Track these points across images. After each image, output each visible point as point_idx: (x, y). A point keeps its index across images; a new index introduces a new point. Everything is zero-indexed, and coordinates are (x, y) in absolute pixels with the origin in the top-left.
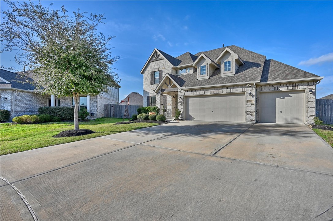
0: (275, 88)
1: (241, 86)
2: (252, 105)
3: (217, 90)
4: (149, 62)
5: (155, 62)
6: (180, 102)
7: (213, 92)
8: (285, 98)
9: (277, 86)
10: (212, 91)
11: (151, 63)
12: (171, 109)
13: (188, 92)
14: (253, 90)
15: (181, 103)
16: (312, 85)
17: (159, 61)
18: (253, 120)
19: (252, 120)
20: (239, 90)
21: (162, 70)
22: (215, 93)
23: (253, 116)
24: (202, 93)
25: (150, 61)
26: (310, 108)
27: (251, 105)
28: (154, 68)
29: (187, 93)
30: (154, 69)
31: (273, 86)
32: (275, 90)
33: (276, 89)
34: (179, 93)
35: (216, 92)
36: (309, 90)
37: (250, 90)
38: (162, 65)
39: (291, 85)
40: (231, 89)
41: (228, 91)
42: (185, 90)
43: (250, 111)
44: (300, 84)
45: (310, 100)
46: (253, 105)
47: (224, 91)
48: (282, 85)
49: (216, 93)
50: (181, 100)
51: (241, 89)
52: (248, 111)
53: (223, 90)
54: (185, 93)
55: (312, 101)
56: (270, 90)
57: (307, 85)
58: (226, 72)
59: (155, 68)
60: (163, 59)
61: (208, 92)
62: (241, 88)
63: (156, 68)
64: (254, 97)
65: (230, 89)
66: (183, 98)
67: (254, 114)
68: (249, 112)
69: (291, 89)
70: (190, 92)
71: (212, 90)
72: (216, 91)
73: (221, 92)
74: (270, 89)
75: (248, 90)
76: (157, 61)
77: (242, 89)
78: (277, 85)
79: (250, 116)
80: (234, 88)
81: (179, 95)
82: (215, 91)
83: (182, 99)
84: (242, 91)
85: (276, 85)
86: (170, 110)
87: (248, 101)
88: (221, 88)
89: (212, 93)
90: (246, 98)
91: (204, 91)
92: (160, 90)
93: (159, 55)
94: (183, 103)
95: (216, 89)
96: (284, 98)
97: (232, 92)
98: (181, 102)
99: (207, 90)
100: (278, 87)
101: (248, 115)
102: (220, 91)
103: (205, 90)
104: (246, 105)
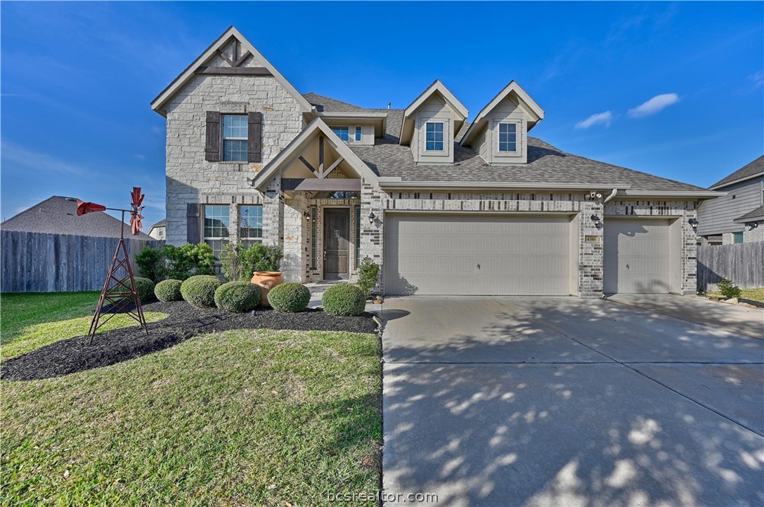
0: (627, 208)
1: (570, 195)
2: (598, 250)
3: (502, 202)
4: (200, 72)
5: (226, 80)
6: (367, 232)
7: (490, 207)
8: (636, 234)
9: (632, 205)
10: (487, 201)
11: (208, 79)
12: (300, 255)
13: (403, 200)
14: (599, 209)
15: (372, 238)
16: (692, 210)
17: (245, 79)
18: (600, 291)
19: (595, 291)
20: (565, 206)
21: (260, 115)
22: (496, 208)
23: (598, 279)
24: (453, 205)
25: (206, 71)
26: (689, 258)
27: (593, 250)
28: (223, 99)
29: (398, 201)
30: (223, 103)
31: (623, 203)
32: (627, 213)
33: (629, 211)
34: (364, 199)
35: (499, 205)
36: (687, 219)
37: (593, 209)
38: (263, 95)
39: (658, 206)
40: (544, 202)
41: (536, 205)
42: (392, 191)
43: (591, 266)
44: (673, 203)
45: (689, 242)
46: (600, 248)
47: (524, 205)
48: (640, 203)
49: (499, 208)
50: (373, 227)
51: (570, 202)
52: (585, 266)
53: (520, 201)
54: (391, 200)
55: (692, 244)
56: (617, 214)
57: (685, 209)
58: (504, 153)
59: (229, 103)
60: (270, 75)
61: (473, 205)
62: (570, 200)
63: (236, 103)
64: (602, 229)
65: (540, 202)
66: (381, 218)
67: (601, 274)
68: (589, 269)
69: (657, 214)
70: (409, 197)
71: (487, 198)
72: (499, 203)
73: (515, 207)
74: (618, 211)
75: (587, 209)
76: (238, 79)
77: (573, 204)
78: (630, 203)
79: (592, 278)
80: (551, 199)
81: (364, 206)
82: (496, 201)
83: (377, 221)
84: (573, 208)
85: (628, 203)
86: (295, 258)
87: (586, 236)
88: (514, 197)
89: (487, 209)
90: (582, 230)
91: (459, 201)
92: (278, 181)
93: (249, 56)
94: (381, 236)
95: (500, 196)
96: (633, 235)
97: (545, 209)
98: (376, 233)
99: (472, 198)
100: (632, 207)
101: (587, 276)
102: (512, 204)
103: (462, 196)
104: (582, 248)
